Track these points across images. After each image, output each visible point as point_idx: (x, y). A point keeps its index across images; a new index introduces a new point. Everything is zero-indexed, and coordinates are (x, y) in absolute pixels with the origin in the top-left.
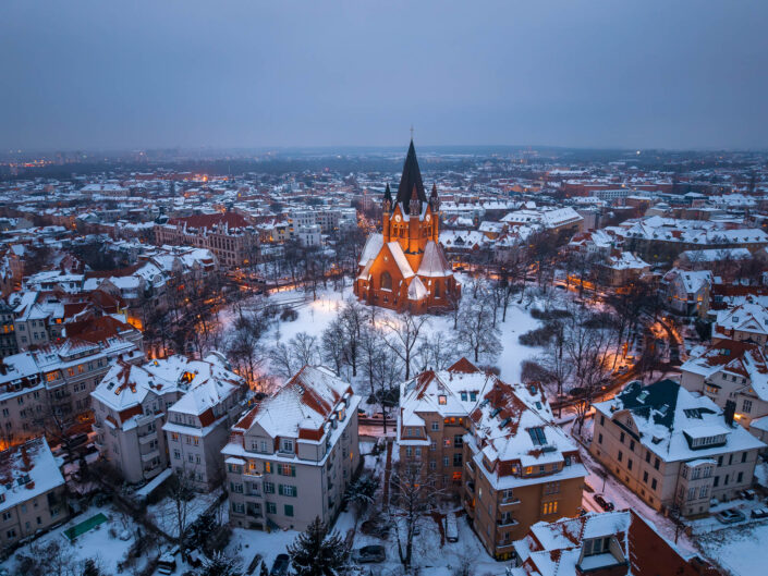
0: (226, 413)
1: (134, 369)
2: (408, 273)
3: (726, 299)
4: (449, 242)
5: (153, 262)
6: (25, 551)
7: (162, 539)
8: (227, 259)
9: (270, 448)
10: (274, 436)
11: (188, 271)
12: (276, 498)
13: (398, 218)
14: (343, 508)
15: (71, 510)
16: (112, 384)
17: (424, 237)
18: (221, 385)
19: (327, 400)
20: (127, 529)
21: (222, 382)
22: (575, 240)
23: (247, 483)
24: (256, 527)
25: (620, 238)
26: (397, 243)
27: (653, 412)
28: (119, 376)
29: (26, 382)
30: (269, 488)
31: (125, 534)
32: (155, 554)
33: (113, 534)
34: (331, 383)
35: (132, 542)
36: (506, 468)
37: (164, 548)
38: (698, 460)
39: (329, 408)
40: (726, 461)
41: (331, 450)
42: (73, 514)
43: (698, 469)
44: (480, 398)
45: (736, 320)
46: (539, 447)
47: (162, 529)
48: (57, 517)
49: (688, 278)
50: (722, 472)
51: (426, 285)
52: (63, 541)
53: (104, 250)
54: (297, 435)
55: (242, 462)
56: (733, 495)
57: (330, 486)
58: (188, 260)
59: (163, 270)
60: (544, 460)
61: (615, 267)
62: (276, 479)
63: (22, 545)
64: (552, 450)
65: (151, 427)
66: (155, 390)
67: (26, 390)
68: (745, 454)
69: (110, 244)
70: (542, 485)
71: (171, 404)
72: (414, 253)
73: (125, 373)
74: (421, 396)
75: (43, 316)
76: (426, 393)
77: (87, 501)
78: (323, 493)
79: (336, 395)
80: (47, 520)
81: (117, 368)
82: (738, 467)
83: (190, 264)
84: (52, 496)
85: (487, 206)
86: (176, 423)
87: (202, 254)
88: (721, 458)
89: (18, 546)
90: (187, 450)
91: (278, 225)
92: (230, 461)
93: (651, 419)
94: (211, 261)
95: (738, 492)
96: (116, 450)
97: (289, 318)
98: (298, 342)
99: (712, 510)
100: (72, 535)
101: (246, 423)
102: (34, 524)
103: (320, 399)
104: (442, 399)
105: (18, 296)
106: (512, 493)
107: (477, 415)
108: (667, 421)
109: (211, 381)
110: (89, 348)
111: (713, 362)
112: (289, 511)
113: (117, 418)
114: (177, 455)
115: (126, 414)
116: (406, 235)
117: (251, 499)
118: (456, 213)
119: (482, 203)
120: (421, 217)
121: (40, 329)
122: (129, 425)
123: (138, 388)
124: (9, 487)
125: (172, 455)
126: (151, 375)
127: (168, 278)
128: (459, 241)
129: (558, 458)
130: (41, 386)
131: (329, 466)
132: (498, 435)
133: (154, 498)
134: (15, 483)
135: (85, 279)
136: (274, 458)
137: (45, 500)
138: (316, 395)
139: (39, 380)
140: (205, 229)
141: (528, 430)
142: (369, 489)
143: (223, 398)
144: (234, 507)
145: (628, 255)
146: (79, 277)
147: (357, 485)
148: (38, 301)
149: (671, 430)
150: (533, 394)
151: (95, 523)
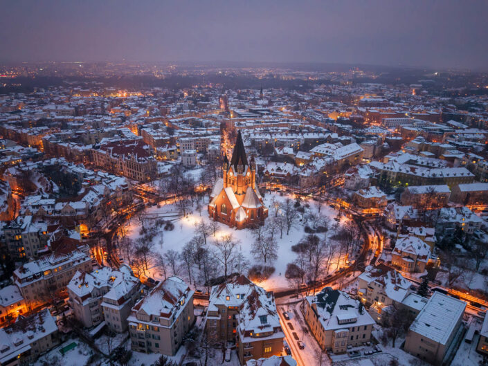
0: (130, 297)
1: (87, 276)
2: (235, 205)
3: (409, 229)
4: (273, 170)
5: (93, 190)
6: (43, 358)
7: (102, 355)
8: (137, 176)
9: (148, 319)
10: (149, 314)
11: (113, 193)
12: (151, 340)
13: (231, 174)
14: (182, 344)
15: (61, 340)
16: (77, 282)
17: (246, 184)
18: (127, 284)
19: (176, 296)
20: (87, 350)
21: (129, 283)
22: (349, 173)
23: (139, 334)
24: (143, 351)
25: (378, 171)
26: (231, 188)
27: (327, 305)
28: (80, 278)
29: (35, 277)
30: (148, 336)
31: (85, 352)
32: (99, 362)
33: (80, 352)
34: (179, 287)
35: (89, 356)
36: (247, 334)
37: (102, 360)
38: (341, 329)
39: (176, 300)
40: (356, 329)
41: (175, 321)
42: (62, 342)
43: (339, 334)
44: (245, 298)
45: (404, 245)
46: (263, 325)
47: (101, 351)
48: (55, 344)
49: (398, 210)
50: (355, 334)
51: (246, 212)
52: (59, 355)
53: (63, 171)
54: (159, 315)
55: (136, 325)
56: (360, 344)
57: (175, 335)
58: (113, 186)
59: (99, 194)
60: (264, 330)
61: (364, 196)
62: (151, 332)
63: (42, 356)
64: (269, 326)
65: (96, 303)
66: (97, 286)
67: (35, 281)
68: (365, 327)
69: (67, 167)
70: (263, 341)
71: (105, 293)
72: (239, 194)
73: (83, 277)
74: (218, 296)
75: (36, 231)
76: (221, 295)
77: (68, 336)
78: (172, 338)
79: (181, 293)
80: (51, 345)
81: (78, 274)
82: (362, 332)
83: (114, 189)
84: (52, 335)
85: (306, 136)
86: (107, 303)
87: (121, 181)
88: (353, 328)
89: (39, 356)
90: (112, 315)
91: (170, 149)
92: (130, 324)
93: (325, 309)
94: (126, 186)
95: (363, 343)
96: (79, 312)
97: (169, 228)
98: (169, 255)
99: (348, 351)
100: (63, 352)
101: (138, 307)
102: (46, 346)
103: (172, 296)
104: (228, 298)
105: (22, 218)
106: (250, 344)
107: (242, 306)
108: (330, 311)
109: (123, 282)
110: (64, 258)
111: (373, 275)
112: (157, 345)
113: (80, 299)
114: (108, 316)
115: (84, 298)
116: (236, 184)
117: (141, 340)
118: (285, 140)
119: (303, 134)
120: (244, 174)
121: (35, 238)
122: (86, 303)
123: (89, 285)
124: (35, 332)
125: (105, 317)
126: (95, 278)
127: (102, 199)
128: (279, 169)
129: (271, 329)
130: (42, 278)
131: (175, 327)
132: (248, 317)
133: (98, 336)
134: (37, 330)
135: (56, 202)
136: (150, 323)
137: (50, 337)
138: (170, 294)
139: (41, 275)
140: (124, 156)
141: (260, 317)
142: (194, 336)
143: (129, 290)
144: (133, 342)
145: (373, 188)
146: (52, 201)
147: (188, 335)
148: (33, 221)
149: (331, 315)
150: (268, 297)
151: (72, 346)
